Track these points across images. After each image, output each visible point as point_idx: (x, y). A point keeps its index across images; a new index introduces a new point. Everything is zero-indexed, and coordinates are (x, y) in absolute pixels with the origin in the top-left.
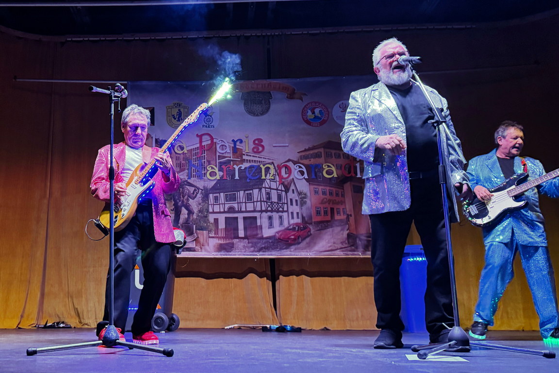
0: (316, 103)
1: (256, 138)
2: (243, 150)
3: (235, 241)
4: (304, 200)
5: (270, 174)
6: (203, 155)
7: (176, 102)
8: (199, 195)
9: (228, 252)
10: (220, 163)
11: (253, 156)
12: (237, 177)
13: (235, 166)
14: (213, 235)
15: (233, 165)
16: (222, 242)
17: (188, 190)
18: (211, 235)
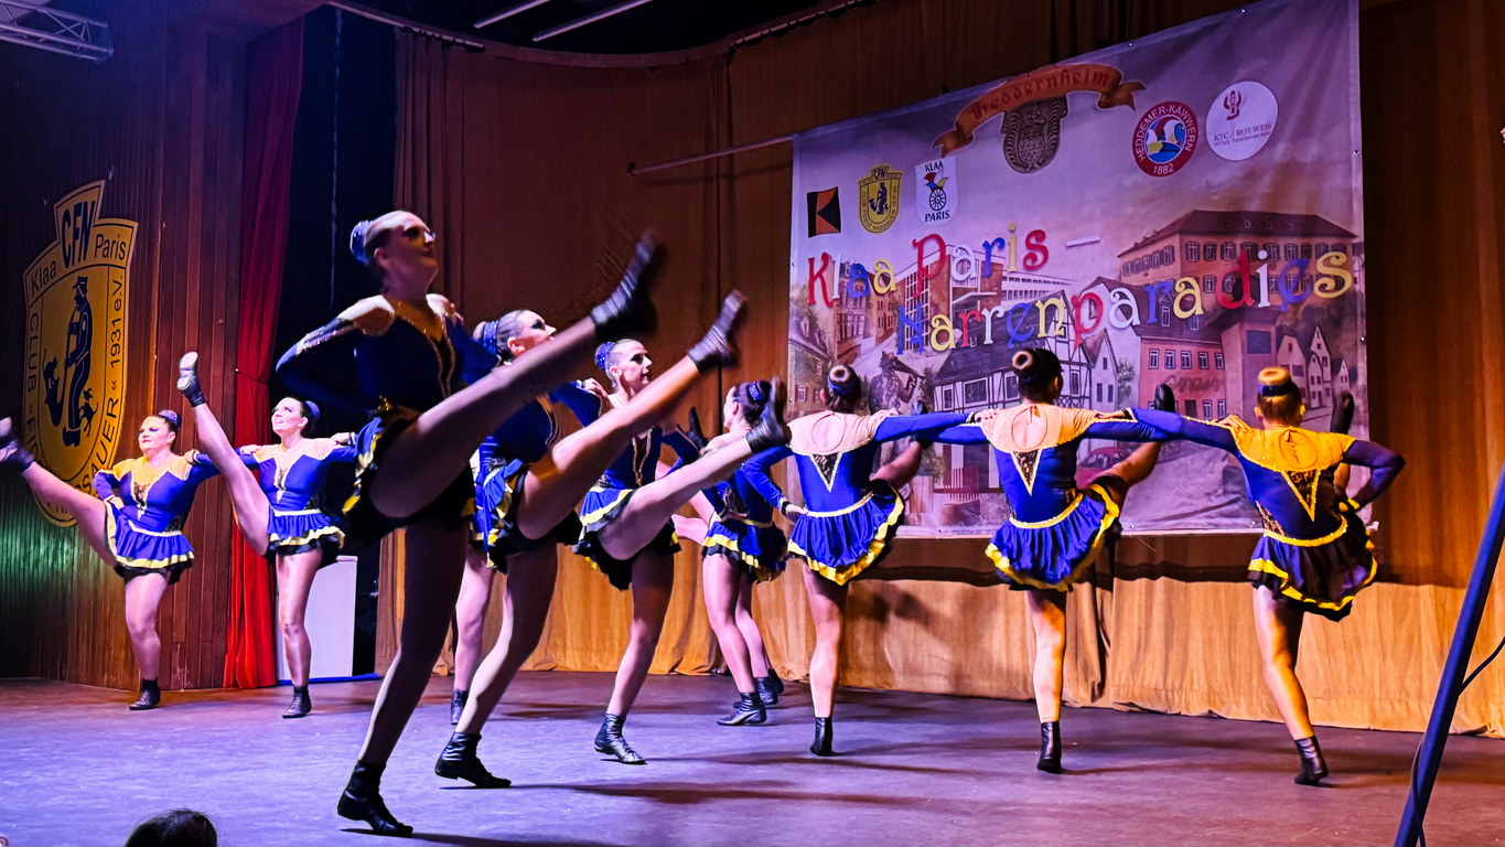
0: (1166, 105)
1: (1030, 231)
2: (1005, 268)
3: (983, 497)
4: (1127, 384)
5: (1056, 322)
6: (924, 292)
7: (876, 166)
8: (918, 393)
9: (967, 525)
10: (957, 307)
11: (1024, 280)
12: (988, 340)
13: (985, 312)
14: (942, 487)
15: (981, 310)
16: (956, 501)
17: (899, 381)
18: (937, 486)
